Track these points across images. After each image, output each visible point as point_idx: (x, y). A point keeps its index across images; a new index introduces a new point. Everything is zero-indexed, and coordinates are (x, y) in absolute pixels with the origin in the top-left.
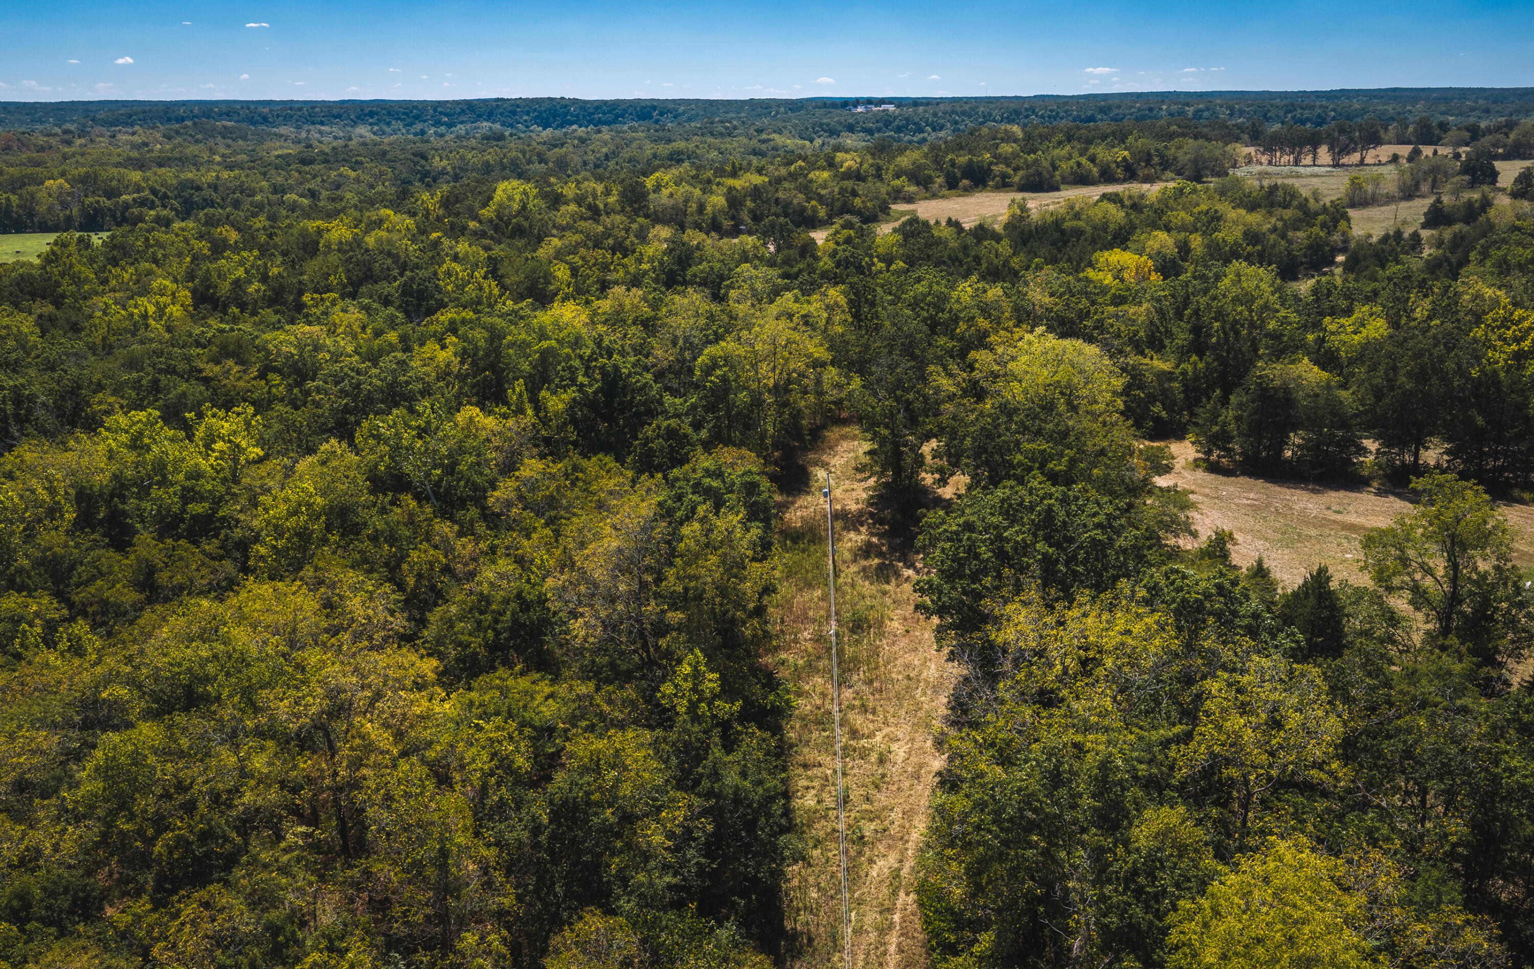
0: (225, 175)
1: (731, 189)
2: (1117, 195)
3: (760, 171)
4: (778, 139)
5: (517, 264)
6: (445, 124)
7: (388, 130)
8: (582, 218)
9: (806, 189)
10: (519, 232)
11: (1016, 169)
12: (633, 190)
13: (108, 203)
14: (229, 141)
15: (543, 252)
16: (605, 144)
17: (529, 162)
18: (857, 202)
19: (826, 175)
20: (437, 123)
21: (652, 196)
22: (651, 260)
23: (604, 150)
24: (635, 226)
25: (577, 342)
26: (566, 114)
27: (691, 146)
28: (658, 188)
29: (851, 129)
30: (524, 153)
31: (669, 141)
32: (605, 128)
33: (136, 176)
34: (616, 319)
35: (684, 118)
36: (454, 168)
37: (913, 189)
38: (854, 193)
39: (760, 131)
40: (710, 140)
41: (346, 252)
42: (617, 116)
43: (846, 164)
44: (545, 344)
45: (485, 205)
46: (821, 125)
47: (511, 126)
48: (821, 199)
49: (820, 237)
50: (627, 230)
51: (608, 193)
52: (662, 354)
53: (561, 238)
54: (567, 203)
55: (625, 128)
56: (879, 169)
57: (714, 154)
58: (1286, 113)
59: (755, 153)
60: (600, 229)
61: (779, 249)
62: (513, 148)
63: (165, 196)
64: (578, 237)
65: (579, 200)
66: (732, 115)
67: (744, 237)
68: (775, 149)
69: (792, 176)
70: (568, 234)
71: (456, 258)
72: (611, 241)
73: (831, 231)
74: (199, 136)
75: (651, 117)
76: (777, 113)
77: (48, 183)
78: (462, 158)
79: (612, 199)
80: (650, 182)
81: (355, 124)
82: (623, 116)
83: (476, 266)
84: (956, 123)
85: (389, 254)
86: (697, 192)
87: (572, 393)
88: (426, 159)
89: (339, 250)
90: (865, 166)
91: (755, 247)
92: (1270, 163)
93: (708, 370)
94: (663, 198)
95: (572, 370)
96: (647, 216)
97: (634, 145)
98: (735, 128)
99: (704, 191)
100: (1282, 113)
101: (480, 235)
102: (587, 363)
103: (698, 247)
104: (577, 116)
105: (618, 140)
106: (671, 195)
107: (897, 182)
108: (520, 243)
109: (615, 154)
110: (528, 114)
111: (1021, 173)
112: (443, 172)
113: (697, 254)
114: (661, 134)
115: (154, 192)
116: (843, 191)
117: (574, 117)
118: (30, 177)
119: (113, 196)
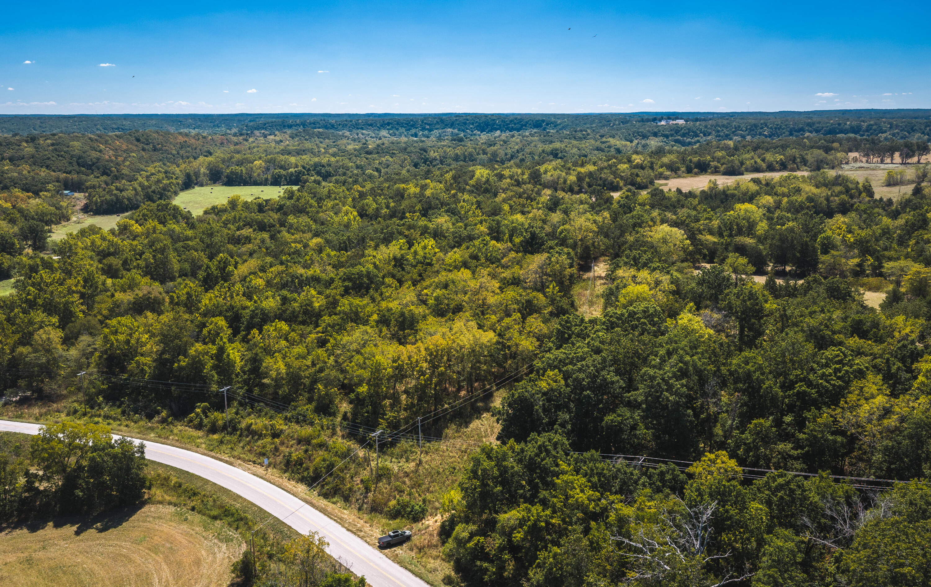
0: (333, 159)
1: (579, 173)
2: (758, 179)
3: (594, 164)
4: (612, 141)
5: (488, 204)
6: (428, 129)
7: (397, 133)
8: (512, 185)
9: (615, 173)
10: (486, 191)
11: (722, 165)
12: (535, 173)
13: (284, 173)
14: (322, 140)
15: (499, 199)
16: (517, 144)
17: (478, 154)
18: (639, 179)
19: (625, 166)
20: (423, 129)
21: (543, 176)
22: (543, 203)
23: (516, 147)
24: (536, 189)
25: (522, 224)
26: (494, 124)
27: (563, 146)
28: (546, 172)
29: (655, 135)
30: (475, 149)
31: (551, 142)
32: (516, 133)
33: (293, 159)
34: (534, 219)
35: (560, 127)
36: (440, 157)
37: (668, 173)
38: (637, 175)
39: (602, 136)
40: (575, 142)
41: (418, 198)
42: (522, 126)
43: (636, 161)
44: (514, 225)
45: (471, 178)
46: (638, 133)
47: (463, 131)
48: (622, 178)
49: (616, 195)
50: (532, 191)
51: (523, 174)
52: (548, 229)
53: (505, 193)
54: (505, 178)
55: (527, 134)
56: (652, 163)
57: (575, 150)
58: (926, 127)
59: (598, 149)
60: (522, 190)
61: (597, 200)
62: (469, 147)
63: (309, 170)
64: (512, 193)
65: (511, 177)
66: (588, 126)
67: (582, 195)
68: (610, 147)
69: (610, 167)
70: (508, 192)
71: (464, 201)
72: (526, 195)
73: (622, 192)
74: (307, 137)
75: (541, 126)
76: (614, 125)
77: (255, 162)
78: (445, 152)
79: (525, 177)
80: (542, 169)
81: (379, 129)
82: (525, 126)
83: (472, 204)
84: (718, 131)
85: (437, 199)
86: (564, 174)
87: (522, 238)
88: (426, 152)
89: (415, 197)
90: (646, 162)
91: (585, 199)
92: (867, 162)
93: (561, 233)
94: (548, 177)
95: (522, 232)
96: (540, 185)
97: (532, 145)
98: (588, 135)
99: (567, 174)
100: (923, 127)
101: (471, 192)
102: (526, 230)
103: (562, 198)
104: (500, 125)
105: (524, 142)
106: (552, 175)
107: (661, 170)
108: (488, 195)
109: (522, 150)
110: (473, 124)
111: (724, 166)
112: (435, 159)
113: (562, 201)
114: (547, 138)
115: (304, 167)
116: (632, 174)
117: (497, 125)
118: (246, 159)
119: (285, 169)
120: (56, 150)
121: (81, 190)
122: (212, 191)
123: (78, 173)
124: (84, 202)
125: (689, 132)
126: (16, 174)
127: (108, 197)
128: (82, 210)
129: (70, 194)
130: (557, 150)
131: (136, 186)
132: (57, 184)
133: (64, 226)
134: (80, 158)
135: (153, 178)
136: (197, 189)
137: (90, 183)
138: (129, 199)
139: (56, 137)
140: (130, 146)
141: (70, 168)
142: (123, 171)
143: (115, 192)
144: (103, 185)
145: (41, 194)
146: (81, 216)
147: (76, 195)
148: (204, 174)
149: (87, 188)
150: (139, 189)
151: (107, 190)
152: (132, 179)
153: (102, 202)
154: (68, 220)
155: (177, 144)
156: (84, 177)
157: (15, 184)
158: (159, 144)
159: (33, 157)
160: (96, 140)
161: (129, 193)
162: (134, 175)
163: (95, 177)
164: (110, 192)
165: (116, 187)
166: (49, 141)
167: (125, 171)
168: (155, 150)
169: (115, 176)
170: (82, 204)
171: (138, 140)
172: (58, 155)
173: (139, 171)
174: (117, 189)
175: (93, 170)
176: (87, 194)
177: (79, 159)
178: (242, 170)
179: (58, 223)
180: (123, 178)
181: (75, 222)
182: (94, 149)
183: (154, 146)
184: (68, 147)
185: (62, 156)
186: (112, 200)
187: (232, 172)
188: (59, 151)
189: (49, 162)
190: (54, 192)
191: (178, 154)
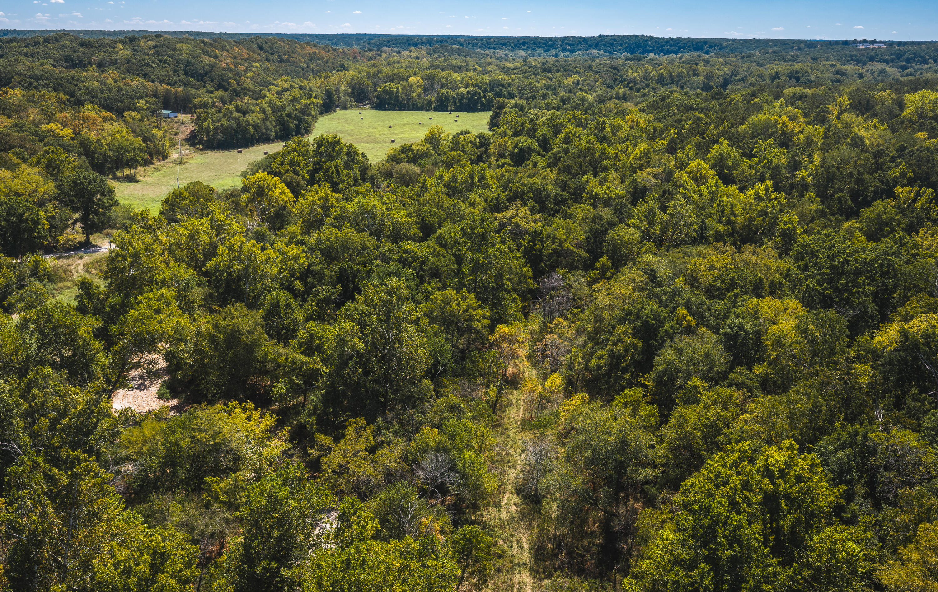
0: (506, 77)
6: (569, 50)
13: (453, 94)
20: (565, 50)
26: (646, 46)
32: (671, 55)
35: (726, 50)
42: (680, 48)
46: (851, 56)
63: (486, 90)
75: (703, 49)
77: (411, 79)
82: (684, 48)
104: (653, 47)
110: (621, 45)
117: (650, 46)
118: (397, 75)
119: (453, 89)
120: (157, 53)
121: (188, 110)
122: (362, 116)
123: (185, 85)
124: (191, 127)
125: (915, 57)
126: (96, 84)
127: (225, 122)
128: (187, 140)
129: (172, 115)
130: (797, 72)
131: (266, 106)
132: (152, 100)
133: (157, 169)
134: (188, 64)
135: (287, 96)
136: (340, 112)
137: (199, 99)
138: (256, 126)
139: (162, 38)
140: (252, 54)
141: (174, 78)
142: (245, 85)
143: (235, 114)
144: (219, 104)
145: (126, 113)
146: (185, 150)
147: (181, 117)
148: (346, 93)
149: (196, 107)
150: (269, 110)
151: (223, 111)
152: (258, 96)
153: (216, 129)
154: (165, 157)
155: (306, 55)
156: (193, 91)
157: (93, 98)
158: (285, 54)
159: (128, 61)
160: (211, 44)
161: (254, 117)
162: (261, 91)
163: (208, 92)
164: (228, 115)
165: (237, 106)
166: (151, 43)
167: (248, 84)
168: (281, 61)
169: (235, 90)
170: (188, 132)
171: (261, 48)
172: (161, 61)
173: (266, 84)
174: (238, 110)
175: (204, 83)
176: (195, 117)
177: (186, 66)
178: (398, 88)
179: (146, 163)
180: (245, 94)
181: (175, 162)
182: (207, 53)
183: (280, 56)
184: (174, 50)
185: (165, 62)
186: (231, 127)
187: (385, 91)
188: (162, 55)
189: (147, 69)
190: (144, 113)
191: (308, 67)
